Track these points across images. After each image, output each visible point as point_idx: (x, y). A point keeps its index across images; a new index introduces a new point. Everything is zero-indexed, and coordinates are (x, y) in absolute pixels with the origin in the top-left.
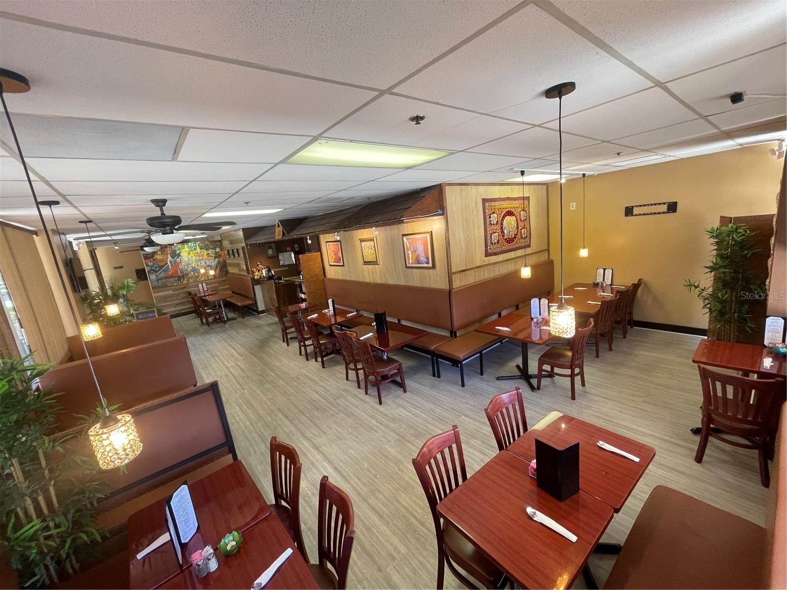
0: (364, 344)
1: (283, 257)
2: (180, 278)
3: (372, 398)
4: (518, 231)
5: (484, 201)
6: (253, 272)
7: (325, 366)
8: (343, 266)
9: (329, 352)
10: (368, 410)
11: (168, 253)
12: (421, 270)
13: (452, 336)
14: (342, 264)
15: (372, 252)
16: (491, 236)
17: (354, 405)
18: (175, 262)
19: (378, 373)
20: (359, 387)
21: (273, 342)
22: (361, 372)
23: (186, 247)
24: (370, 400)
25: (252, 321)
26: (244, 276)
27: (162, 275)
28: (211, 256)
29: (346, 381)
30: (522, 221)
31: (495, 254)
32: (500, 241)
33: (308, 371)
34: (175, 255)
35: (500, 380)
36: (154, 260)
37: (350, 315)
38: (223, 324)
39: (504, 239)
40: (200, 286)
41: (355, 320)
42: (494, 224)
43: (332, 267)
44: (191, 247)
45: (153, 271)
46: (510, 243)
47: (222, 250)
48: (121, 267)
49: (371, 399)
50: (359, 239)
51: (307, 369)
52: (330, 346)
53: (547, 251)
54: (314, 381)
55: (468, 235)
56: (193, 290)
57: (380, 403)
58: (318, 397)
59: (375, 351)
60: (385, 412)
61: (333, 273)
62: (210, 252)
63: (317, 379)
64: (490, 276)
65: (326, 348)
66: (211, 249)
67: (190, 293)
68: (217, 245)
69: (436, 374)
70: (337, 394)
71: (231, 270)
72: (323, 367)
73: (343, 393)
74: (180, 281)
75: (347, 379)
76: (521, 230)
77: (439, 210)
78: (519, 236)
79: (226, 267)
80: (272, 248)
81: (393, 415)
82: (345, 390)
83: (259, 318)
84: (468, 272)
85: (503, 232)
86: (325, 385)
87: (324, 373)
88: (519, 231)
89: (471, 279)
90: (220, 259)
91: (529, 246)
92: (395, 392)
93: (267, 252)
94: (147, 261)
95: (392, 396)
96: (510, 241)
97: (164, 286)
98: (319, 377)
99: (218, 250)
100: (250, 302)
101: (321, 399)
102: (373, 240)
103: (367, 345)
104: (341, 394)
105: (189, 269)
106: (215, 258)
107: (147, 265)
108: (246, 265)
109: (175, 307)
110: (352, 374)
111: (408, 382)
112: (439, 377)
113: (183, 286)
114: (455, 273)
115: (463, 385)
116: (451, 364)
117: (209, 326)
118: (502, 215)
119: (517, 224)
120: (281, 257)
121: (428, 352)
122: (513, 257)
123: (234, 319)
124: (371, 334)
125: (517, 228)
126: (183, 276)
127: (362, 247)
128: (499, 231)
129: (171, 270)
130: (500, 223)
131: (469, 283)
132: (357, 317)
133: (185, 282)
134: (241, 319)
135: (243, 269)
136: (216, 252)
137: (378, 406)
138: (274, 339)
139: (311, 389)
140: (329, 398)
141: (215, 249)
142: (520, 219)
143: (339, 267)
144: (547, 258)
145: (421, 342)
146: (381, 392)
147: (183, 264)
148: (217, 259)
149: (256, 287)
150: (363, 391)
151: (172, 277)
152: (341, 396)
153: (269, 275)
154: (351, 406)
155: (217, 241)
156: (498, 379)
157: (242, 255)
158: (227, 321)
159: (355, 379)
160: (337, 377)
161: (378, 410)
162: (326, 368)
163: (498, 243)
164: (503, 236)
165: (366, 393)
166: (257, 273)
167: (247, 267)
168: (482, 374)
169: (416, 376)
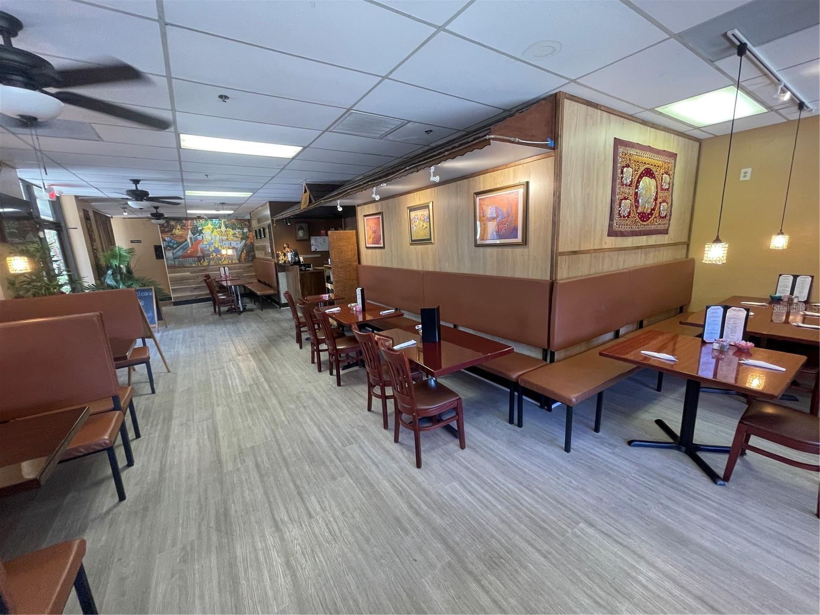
0: (399, 357)
1: (316, 241)
2: (200, 259)
3: (404, 450)
4: (656, 204)
5: (618, 142)
6: (278, 256)
7: (342, 383)
8: (383, 248)
9: (351, 363)
10: (396, 476)
11: (188, 229)
12: (500, 249)
13: (545, 359)
14: (382, 246)
15: (425, 226)
16: (620, 203)
17: (374, 462)
18: (196, 240)
19: (418, 411)
20: (386, 426)
21: (284, 341)
22: (390, 404)
23: (209, 224)
24: (400, 455)
25: (272, 314)
26: (269, 260)
27: (180, 253)
28: (237, 237)
29: (367, 413)
30: (662, 189)
31: (622, 234)
32: (632, 215)
33: (315, 388)
34: (196, 231)
35: (635, 446)
36: (172, 235)
37: (384, 312)
38: (237, 315)
39: (637, 213)
40: (222, 269)
41: (389, 320)
42: (626, 185)
43: (370, 251)
44: (214, 225)
45: (170, 247)
46: (645, 221)
47: (250, 231)
48: (139, 242)
49: (403, 453)
50: (408, 208)
51: (316, 384)
52: (353, 354)
53: (686, 246)
54: (320, 405)
55: (588, 194)
56: (212, 274)
57: (419, 465)
58: (318, 435)
59: (416, 371)
60: (425, 485)
61: (369, 258)
62: (237, 231)
63: (325, 402)
64: (610, 269)
65: (348, 356)
66: (238, 228)
67: (208, 277)
68: (246, 225)
69: (516, 419)
70: (348, 435)
71: (259, 254)
72: (339, 384)
73: (359, 433)
74: (200, 262)
75: (369, 409)
76: (660, 203)
77: (548, 139)
78: (656, 213)
79: (254, 251)
80: (303, 229)
81: (440, 495)
82: (364, 429)
83: (280, 312)
84: (581, 256)
85: (637, 201)
86: (333, 415)
87: (338, 395)
88: (658, 205)
89: (584, 269)
90: (248, 242)
91: (665, 232)
92: (445, 444)
93: (296, 235)
94: (163, 236)
95: (440, 451)
96: (644, 217)
97: (181, 267)
98: (329, 400)
99: (246, 230)
100: (271, 292)
101: (322, 440)
102: (427, 207)
103: (404, 360)
104: (355, 435)
105: (211, 250)
106: (242, 239)
107: (164, 240)
108: (271, 246)
109: (192, 292)
110: (377, 403)
111: (468, 429)
112: (520, 425)
113: (202, 268)
114: (562, 254)
115: (567, 449)
116: (539, 404)
117: (220, 316)
118: (639, 173)
119: (657, 194)
120: (313, 241)
121: (505, 382)
122: (644, 244)
123: (252, 310)
124: (413, 342)
125: (656, 199)
126: (203, 257)
127: (412, 218)
128: (632, 198)
129: (191, 248)
130: (634, 184)
131: (580, 274)
132: (394, 317)
133: (206, 264)
134: (259, 311)
135: (269, 253)
136: (243, 233)
137: (415, 471)
138: (287, 339)
139: (312, 419)
140: (336, 440)
141: (242, 228)
142: (662, 186)
143: (377, 250)
144: (684, 256)
145: (496, 365)
146: (422, 441)
147: (205, 243)
148: (244, 241)
149: (280, 274)
150: (391, 435)
151: (190, 256)
152: (354, 438)
153: (295, 260)
154: (368, 462)
155: (245, 220)
156: (630, 443)
157: (268, 236)
158: (242, 312)
159: (381, 411)
160: (354, 403)
161: (413, 480)
162: (343, 386)
163: (628, 216)
164: (637, 207)
165: (396, 440)
166: (282, 257)
167: (272, 250)
168: (597, 430)
169: (481, 419)
